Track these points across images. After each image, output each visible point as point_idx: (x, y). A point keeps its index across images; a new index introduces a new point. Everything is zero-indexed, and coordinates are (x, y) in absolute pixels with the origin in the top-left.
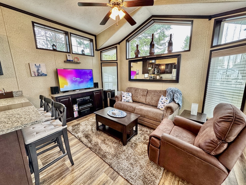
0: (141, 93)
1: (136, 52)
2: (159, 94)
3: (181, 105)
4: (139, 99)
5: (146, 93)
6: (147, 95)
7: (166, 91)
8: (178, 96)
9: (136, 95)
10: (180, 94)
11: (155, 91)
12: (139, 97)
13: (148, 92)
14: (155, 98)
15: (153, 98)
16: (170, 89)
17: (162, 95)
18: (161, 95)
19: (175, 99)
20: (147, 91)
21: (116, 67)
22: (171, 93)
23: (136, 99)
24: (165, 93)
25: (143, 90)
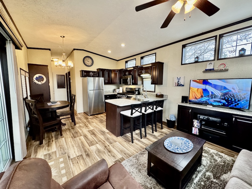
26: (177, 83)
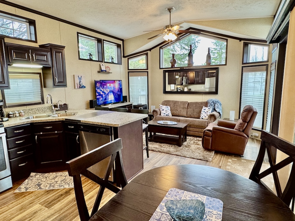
0: (181, 105)
1: (172, 61)
2: (201, 105)
3: (221, 114)
4: (179, 112)
5: (187, 105)
6: (188, 108)
7: (207, 102)
8: (218, 105)
9: (175, 108)
10: (220, 104)
11: (196, 103)
12: (179, 110)
13: (189, 104)
14: (197, 110)
15: (195, 110)
16: (211, 100)
17: (204, 107)
18: (202, 106)
19: (216, 109)
20: (187, 103)
21: (147, 77)
22: (212, 103)
23: (176, 113)
24: (206, 104)
25: (184, 103)
26: (78, 84)
